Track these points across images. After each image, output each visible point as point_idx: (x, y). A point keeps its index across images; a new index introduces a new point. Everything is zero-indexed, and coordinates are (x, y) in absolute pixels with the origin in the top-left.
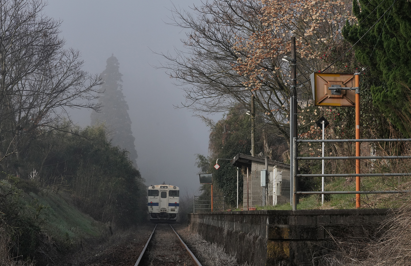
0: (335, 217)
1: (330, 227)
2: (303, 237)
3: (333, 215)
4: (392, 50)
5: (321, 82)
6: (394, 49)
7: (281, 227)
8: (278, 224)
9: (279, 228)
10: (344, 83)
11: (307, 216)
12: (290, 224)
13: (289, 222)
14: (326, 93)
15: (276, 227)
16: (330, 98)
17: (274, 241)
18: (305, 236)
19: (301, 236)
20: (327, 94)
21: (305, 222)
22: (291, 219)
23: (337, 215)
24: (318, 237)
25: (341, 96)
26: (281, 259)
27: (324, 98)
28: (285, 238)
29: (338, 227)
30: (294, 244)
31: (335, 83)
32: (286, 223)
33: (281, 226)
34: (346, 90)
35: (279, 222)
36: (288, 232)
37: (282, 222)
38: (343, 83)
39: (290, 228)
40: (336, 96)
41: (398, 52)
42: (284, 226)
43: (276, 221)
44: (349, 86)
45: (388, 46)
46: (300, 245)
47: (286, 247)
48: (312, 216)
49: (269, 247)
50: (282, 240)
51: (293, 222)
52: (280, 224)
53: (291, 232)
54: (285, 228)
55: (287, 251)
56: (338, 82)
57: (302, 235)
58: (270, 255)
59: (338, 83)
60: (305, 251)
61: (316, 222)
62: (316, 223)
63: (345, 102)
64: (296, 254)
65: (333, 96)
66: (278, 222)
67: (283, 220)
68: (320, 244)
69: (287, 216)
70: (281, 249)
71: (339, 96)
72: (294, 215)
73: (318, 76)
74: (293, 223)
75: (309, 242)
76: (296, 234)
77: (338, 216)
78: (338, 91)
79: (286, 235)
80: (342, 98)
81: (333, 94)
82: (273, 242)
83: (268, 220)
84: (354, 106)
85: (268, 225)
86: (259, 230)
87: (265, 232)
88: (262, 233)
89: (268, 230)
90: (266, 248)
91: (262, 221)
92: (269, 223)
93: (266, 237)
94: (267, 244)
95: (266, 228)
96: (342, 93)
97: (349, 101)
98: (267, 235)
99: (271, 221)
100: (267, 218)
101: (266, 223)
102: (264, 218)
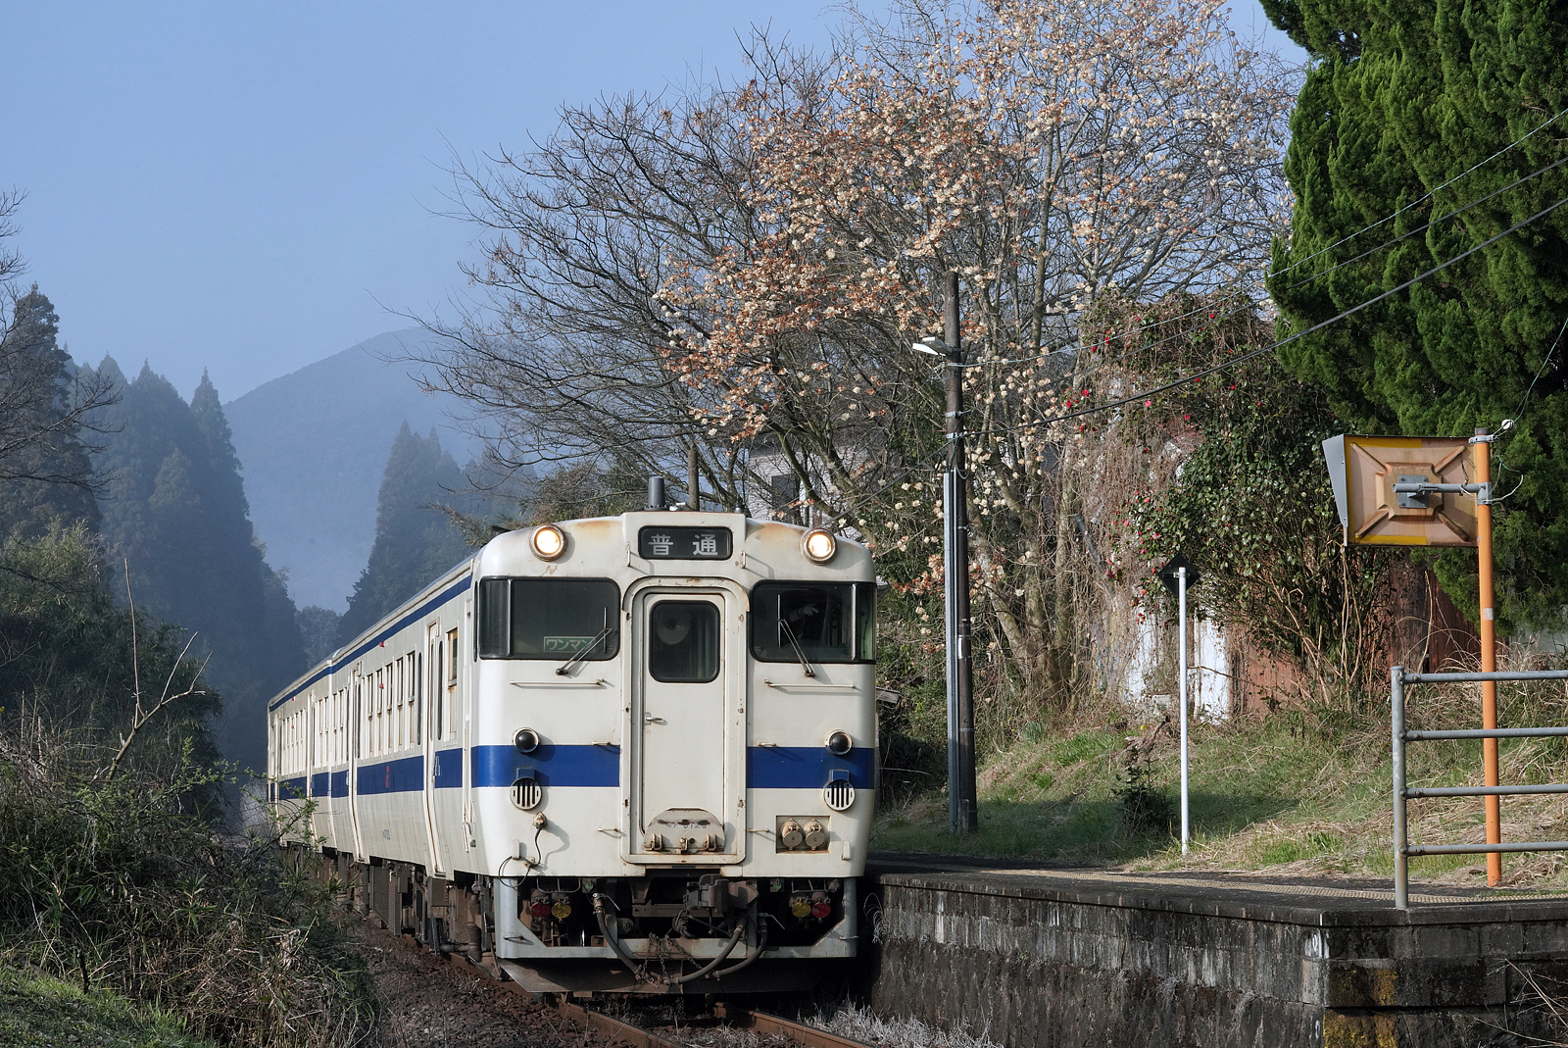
0: (1538, 928)
1: (1523, 961)
2: (1439, 996)
3: (1534, 922)
4: (1450, 342)
5: (1366, 466)
6: (1456, 338)
7: (1370, 966)
8: (1360, 956)
9: (1362, 970)
10: (1436, 470)
11: (1451, 926)
12: (1396, 956)
13: (1392, 949)
14: (1380, 501)
15: (1353, 966)
16: (1395, 518)
17: (1345, 1014)
18: (1446, 996)
19: (1433, 995)
20: (1384, 506)
21: (1446, 949)
22: (1401, 939)
23: (1544, 922)
24: (1486, 996)
25: (1430, 512)
27: (1377, 519)
28: (1383, 1003)
29: (1546, 959)
30: (1410, 1021)
31: (1409, 470)
32: (1384, 953)
33: (1369, 962)
34: (1444, 492)
35: (1361, 951)
36: (1393, 981)
37: (1372, 948)
38: (1433, 468)
39: (1398, 970)
40: (1413, 512)
41: (1469, 349)
42: (1377, 963)
43: (1351, 946)
44: (1455, 481)
45: (1435, 325)
46: (1430, 1025)
47: (1385, 1031)
48: (1466, 926)
49: (1331, 1032)
50: (1372, 1009)
51: (1405, 948)
52: (1366, 957)
53: (1401, 981)
54: (1382, 970)
55: (1388, 1045)
56: (1418, 464)
57: (1437, 991)
59: (1417, 468)
60: (1446, 1042)
61: (1480, 946)
62: (1480, 951)
63: (1441, 533)
65: (1405, 512)
66: (1357, 950)
67: (1374, 944)
68: (1493, 1020)
69: (1385, 928)
70: (1369, 1039)
71: (1422, 513)
72: (1407, 926)
73: (1354, 446)
74: (1408, 953)
75: (1455, 1016)
76: (1419, 989)
77: (1550, 926)
78: (1422, 497)
79: (1385, 995)
80: (1432, 519)
81: (1403, 506)
82: (1342, 1016)
83: (1317, 940)
84: (1469, 544)
85: (1323, 962)
86: (1215, 968)
87: (1299, 980)
88: (1252, 981)
89: (1326, 978)
90: (1314, 1036)
91: (1252, 942)
92: (1327, 955)
93: (1306, 998)
94: (1321, 1024)
95: (1298, 968)
96: (1434, 503)
97: (1452, 529)
98: (1312, 992)
99: (1337, 947)
100: (1310, 937)
101: (1300, 952)
102: (1279, 932)
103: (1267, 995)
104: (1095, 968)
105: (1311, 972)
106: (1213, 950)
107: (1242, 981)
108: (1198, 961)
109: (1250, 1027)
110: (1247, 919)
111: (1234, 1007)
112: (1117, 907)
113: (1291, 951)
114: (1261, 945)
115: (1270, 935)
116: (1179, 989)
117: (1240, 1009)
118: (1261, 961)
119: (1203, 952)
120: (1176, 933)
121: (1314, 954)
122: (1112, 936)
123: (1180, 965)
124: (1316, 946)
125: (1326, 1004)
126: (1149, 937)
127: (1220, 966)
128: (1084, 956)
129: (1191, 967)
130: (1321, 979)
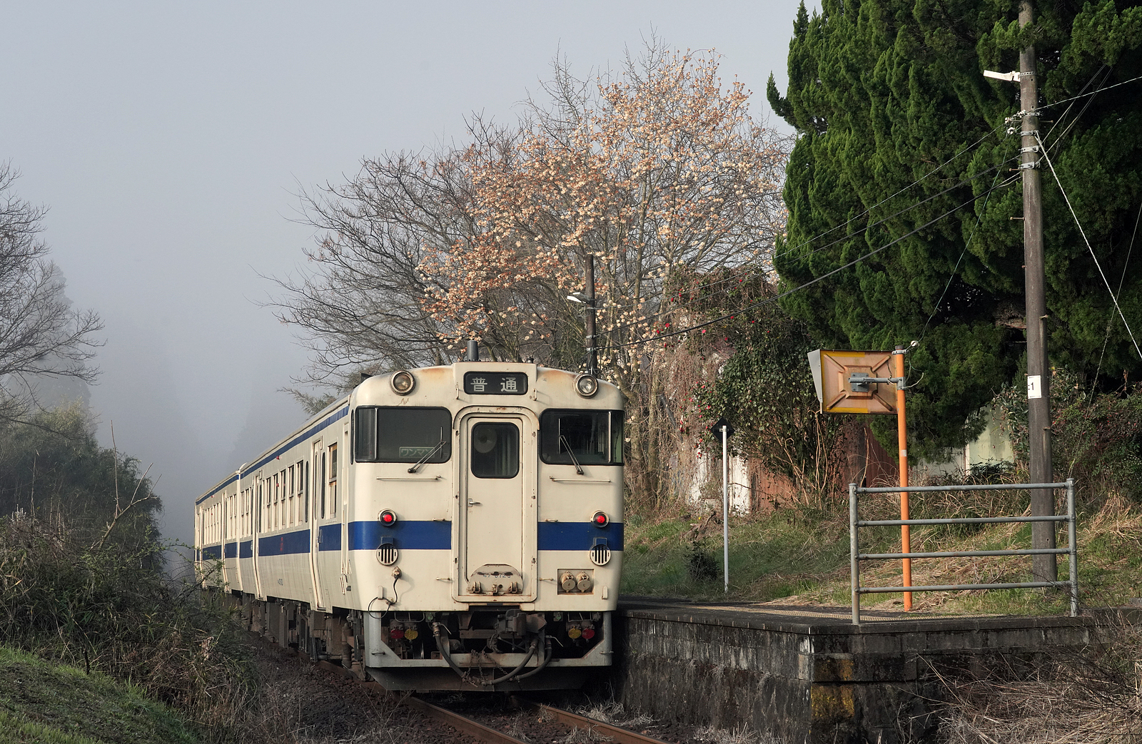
0: (935, 636)
1: (927, 655)
2: (878, 675)
3: (933, 632)
4: (879, 296)
5: (832, 368)
6: (883, 293)
7: (838, 658)
8: (832, 652)
9: (833, 660)
10: (873, 370)
11: (884, 635)
12: (853, 652)
13: (851, 648)
14: (841, 388)
15: (828, 657)
16: (849, 397)
17: (824, 685)
18: (882, 675)
19: (874, 675)
20: (843, 391)
21: (882, 647)
22: (855, 642)
23: (939, 632)
24: (905, 675)
25: (870, 394)
26: (840, 719)
27: (839, 398)
28: (845, 679)
29: (940, 653)
30: (861, 690)
31: (858, 370)
32: (846, 650)
33: (837, 656)
34: (878, 382)
35: (832, 649)
36: (851, 667)
37: (839, 647)
38: (871, 369)
39: (854, 660)
40: (860, 394)
41: (890, 299)
42: (842, 656)
43: (827, 646)
44: (884, 375)
45: (871, 289)
46: (873, 692)
47: (847, 696)
48: (893, 635)
49: (815, 696)
50: (839, 682)
51: (858, 647)
52: (836, 652)
53: (856, 667)
54: (845, 660)
55: (849, 704)
56: (862, 367)
57: (877, 672)
58: (819, 712)
59: (862, 369)
60: (882, 702)
61: (902, 646)
62: (902, 649)
63: (876, 406)
64: (866, 709)
65: (856, 394)
66: (830, 649)
67: (840, 645)
68: (908, 688)
69: (847, 636)
70: (838, 700)
71: (866, 395)
72: (860, 634)
73: (825, 356)
74: (860, 650)
75: (888, 686)
76: (867, 671)
77: (942, 635)
78: (865, 385)
79: (847, 675)
80: (871, 398)
81: (854, 391)
82: (822, 687)
83: (807, 643)
84: (892, 412)
85: (810, 655)
86: (747, 659)
87: (796, 666)
88: (769, 667)
89: (812, 665)
90: (805, 699)
91: (769, 643)
92: (813, 651)
93: (800, 676)
94: (810, 692)
95: (796, 658)
96: (870, 389)
97: (883, 404)
98: (804, 673)
99: (819, 646)
100: (803, 641)
101: (797, 649)
102: (784, 638)
103: (778, 675)
104: (676, 659)
105: (803, 661)
106: (746, 648)
107: (763, 666)
108: (737, 655)
109: (768, 693)
110: (766, 630)
111: (758, 682)
112: (689, 623)
113: (792, 649)
114: (774, 646)
115: (779, 640)
116: (726, 671)
117: (761, 682)
118: (774, 655)
119: (740, 649)
120: (724, 639)
121: (805, 651)
122: (686, 640)
123: (727, 657)
124: (806, 645)
125: (812, 680)
126: (708, 641)
127: (750, 658)
128: (670, 651)
129: (733, 658)
130: (809, 665)
